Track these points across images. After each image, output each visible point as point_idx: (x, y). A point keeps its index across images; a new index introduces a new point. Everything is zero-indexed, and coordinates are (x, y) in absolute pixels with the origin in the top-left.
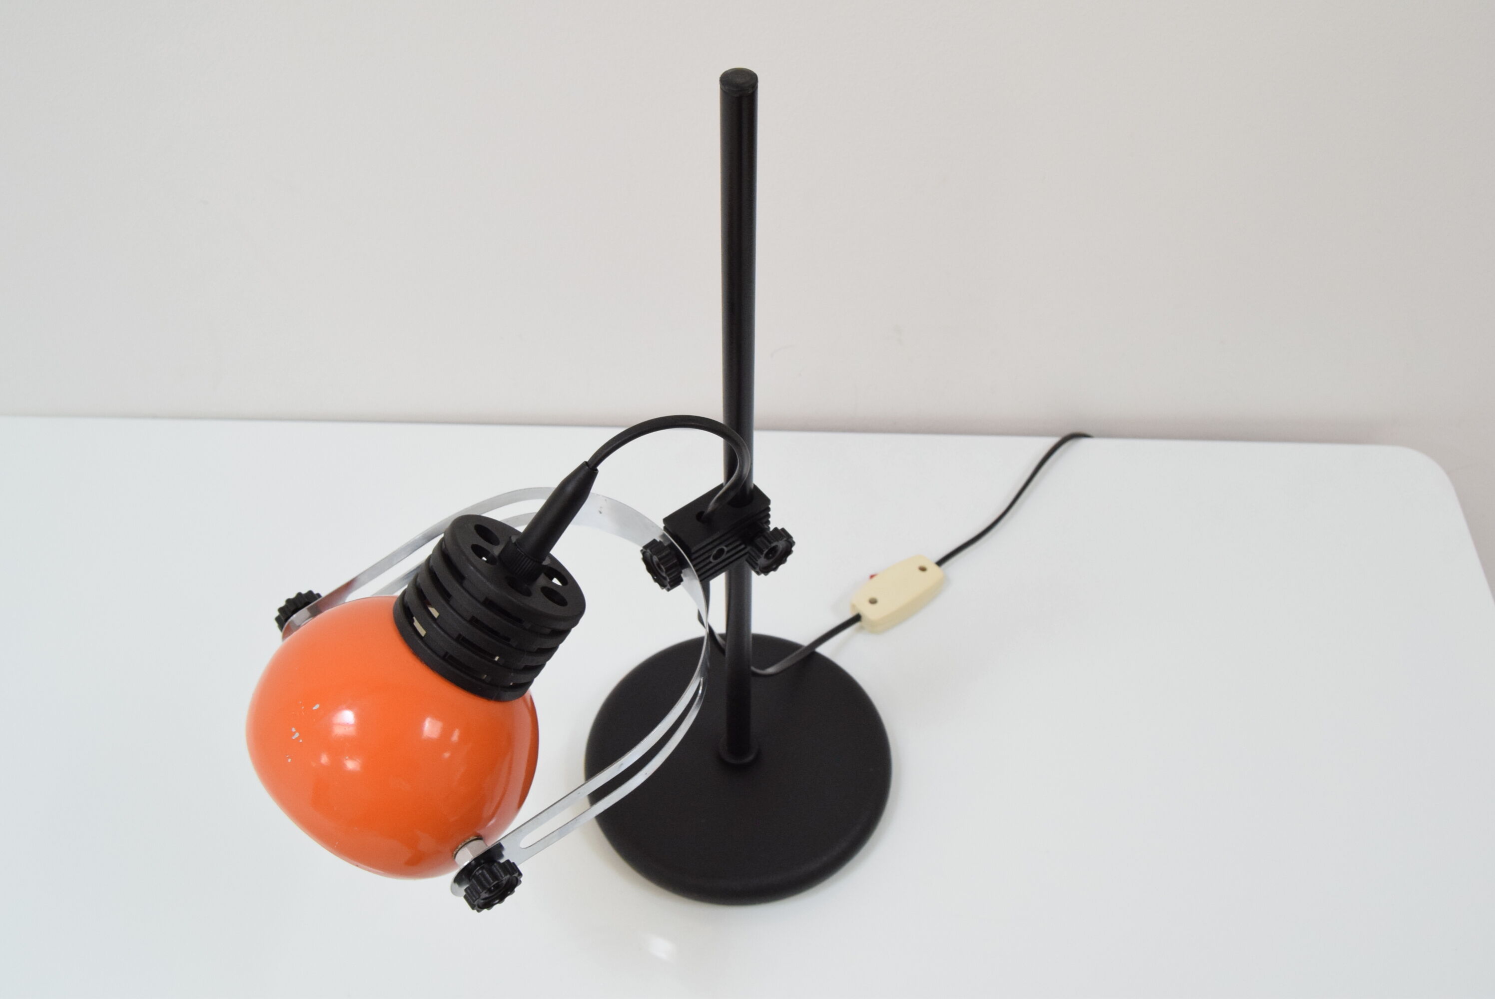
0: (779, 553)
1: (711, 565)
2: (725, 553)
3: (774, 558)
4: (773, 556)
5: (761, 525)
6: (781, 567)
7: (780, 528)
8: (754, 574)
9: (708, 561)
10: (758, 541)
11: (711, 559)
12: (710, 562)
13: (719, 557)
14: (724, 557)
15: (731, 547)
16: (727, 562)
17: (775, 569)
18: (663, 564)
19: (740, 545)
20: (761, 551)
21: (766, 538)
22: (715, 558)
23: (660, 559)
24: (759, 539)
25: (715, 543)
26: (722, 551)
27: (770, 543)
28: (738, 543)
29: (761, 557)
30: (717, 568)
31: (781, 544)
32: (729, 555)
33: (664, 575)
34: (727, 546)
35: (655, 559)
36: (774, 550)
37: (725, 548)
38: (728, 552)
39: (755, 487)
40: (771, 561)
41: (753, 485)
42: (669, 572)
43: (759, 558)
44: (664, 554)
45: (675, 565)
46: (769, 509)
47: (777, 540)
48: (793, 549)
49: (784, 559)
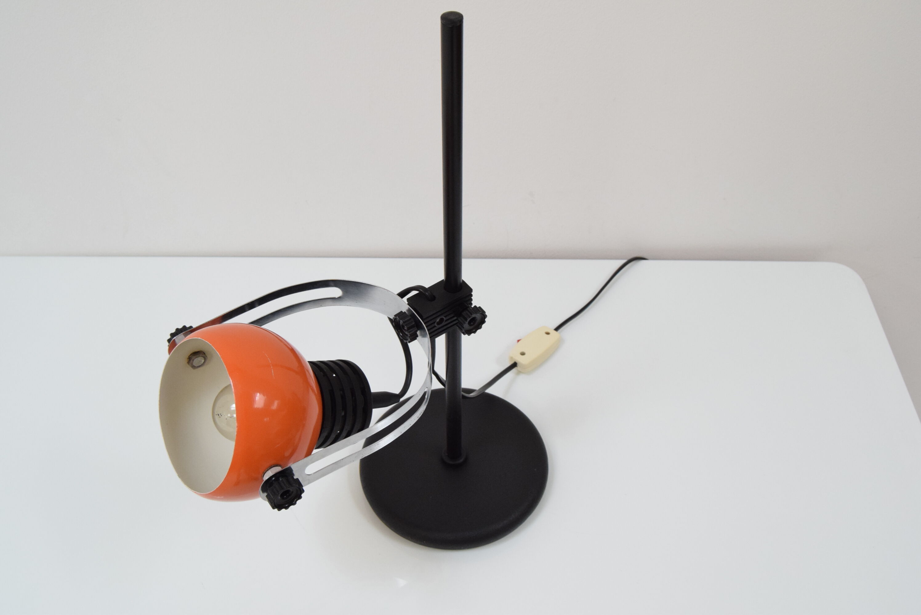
0: (478, 321)
1: (435, 328)
2: (444, 321)
3: (474, 326)
4: (474, 324)
5: (467, 305)
6: (479, 331)
7: (478, 306)
8: (462, 335)
9: (433, 325)
10: (464, 313)
11: (436, 324)
12: (435, 326)
13: (441, 324)
14: (444, 324)
15: (448, 318)
16: (445, 327)
17: (475, 332)
18: (405, 325)
19: (453, 317)
20: (466, 320)
21: (469, 312)
22: (438, 324)
23: (404, 322)
24: (465, 312)
25: (439, 314)
26: (442, 320)
27: (471, 314)
28: (452, 315)
29: (465, 323)
30: (440, 330)
31: (478, 316)
32: (447, 322)
33: (407, 333)
34: (445, 317)
35: (401, 322)
36: (474, 319)
37: (444, 318)
38: (446, 321)
39: (463, 281)
40: (472, 327)
41: (462, 281)
42: (410, 331)
43: (464, 324)
44: (406, 319)
45: (412, 327)
46: (471, 295)
47: (476, 313)
48: (486, 320)
49: (480, 326)
